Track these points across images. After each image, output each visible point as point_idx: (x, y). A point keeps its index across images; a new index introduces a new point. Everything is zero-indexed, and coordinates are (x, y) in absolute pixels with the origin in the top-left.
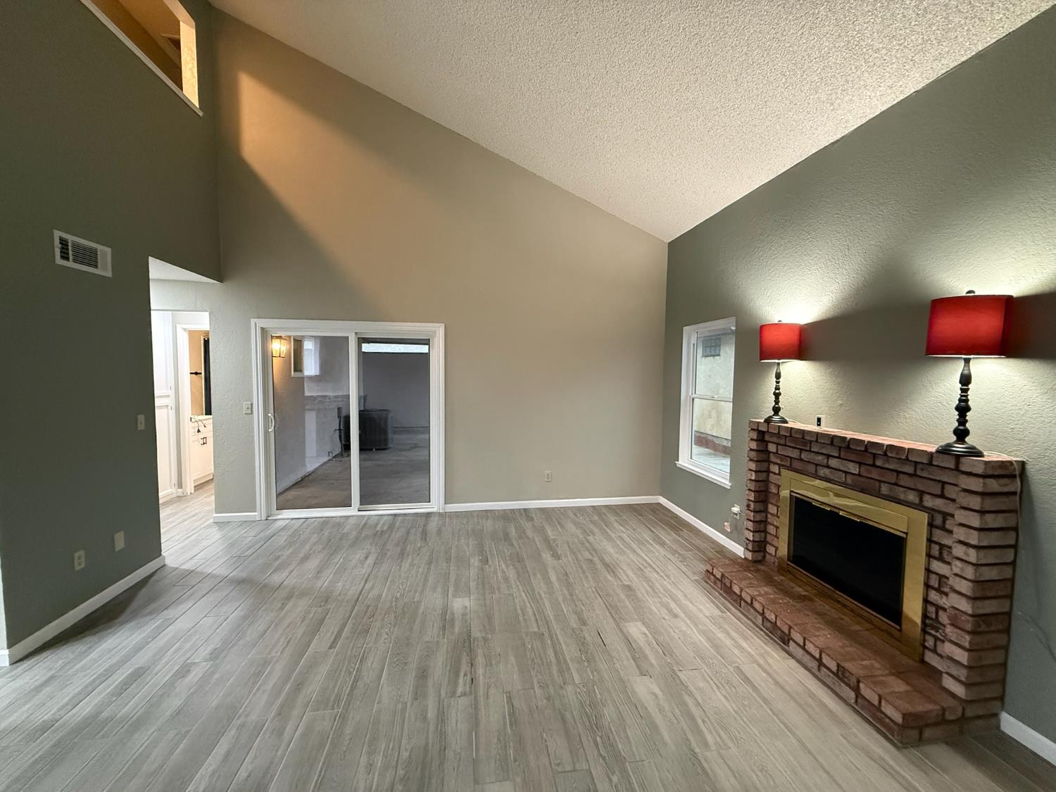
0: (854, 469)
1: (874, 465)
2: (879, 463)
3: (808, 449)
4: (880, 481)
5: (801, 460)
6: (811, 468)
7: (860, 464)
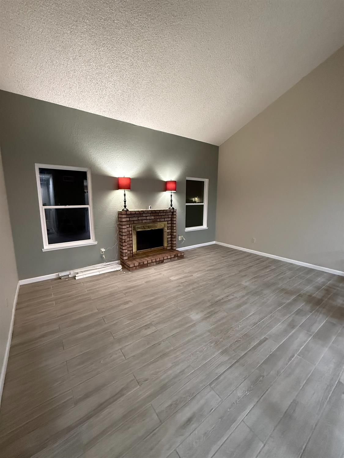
0: (153, 218)
1: (158, 215)
2: (159, 214)
3: (142, 216)
4: (157, 219)
5: (139, 220)
6: (141, 221)
7: (154, 216)
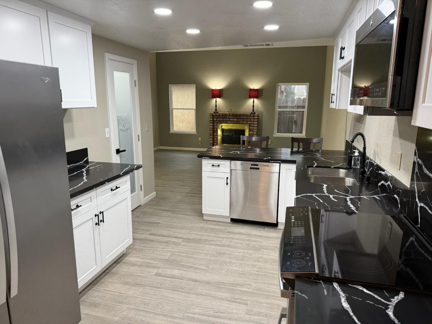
1: (240, 118)
3: (226, 117)
4: (240, 121)
